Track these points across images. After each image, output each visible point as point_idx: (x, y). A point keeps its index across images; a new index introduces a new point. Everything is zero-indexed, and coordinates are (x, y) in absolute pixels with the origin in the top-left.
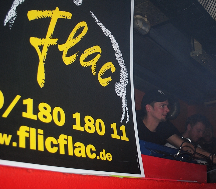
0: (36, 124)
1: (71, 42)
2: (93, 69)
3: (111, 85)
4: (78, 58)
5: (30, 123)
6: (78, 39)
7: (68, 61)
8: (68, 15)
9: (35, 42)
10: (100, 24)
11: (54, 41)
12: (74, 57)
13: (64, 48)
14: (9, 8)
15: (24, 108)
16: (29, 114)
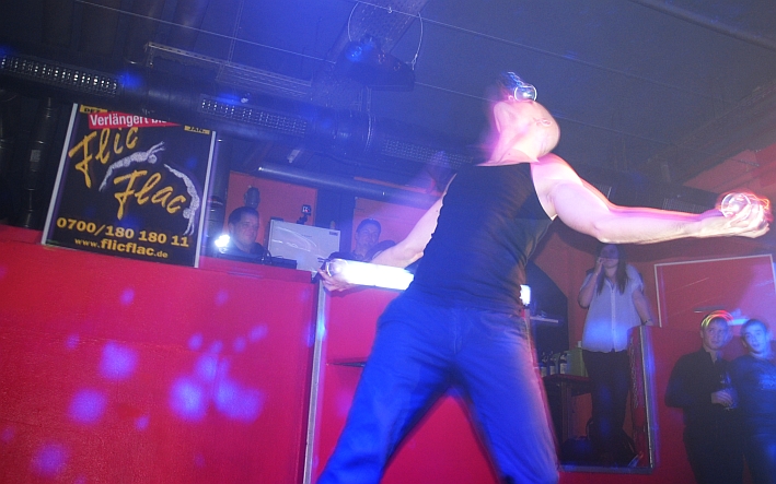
0: (113, 238)
1: (145, 189)
2: (163, 204)
3: (180, 213)
4: (150, 199)
5: (109, 237)
6: (152, 186)
7: (140, 202)
8: (145, 172)
9: (118, 196)
10: (172, 170)
11: (132, 192)
12: (147, 199)
13: (139, 195)
14: (102, 181)
15: (108, 231)
16: (110, 234)
